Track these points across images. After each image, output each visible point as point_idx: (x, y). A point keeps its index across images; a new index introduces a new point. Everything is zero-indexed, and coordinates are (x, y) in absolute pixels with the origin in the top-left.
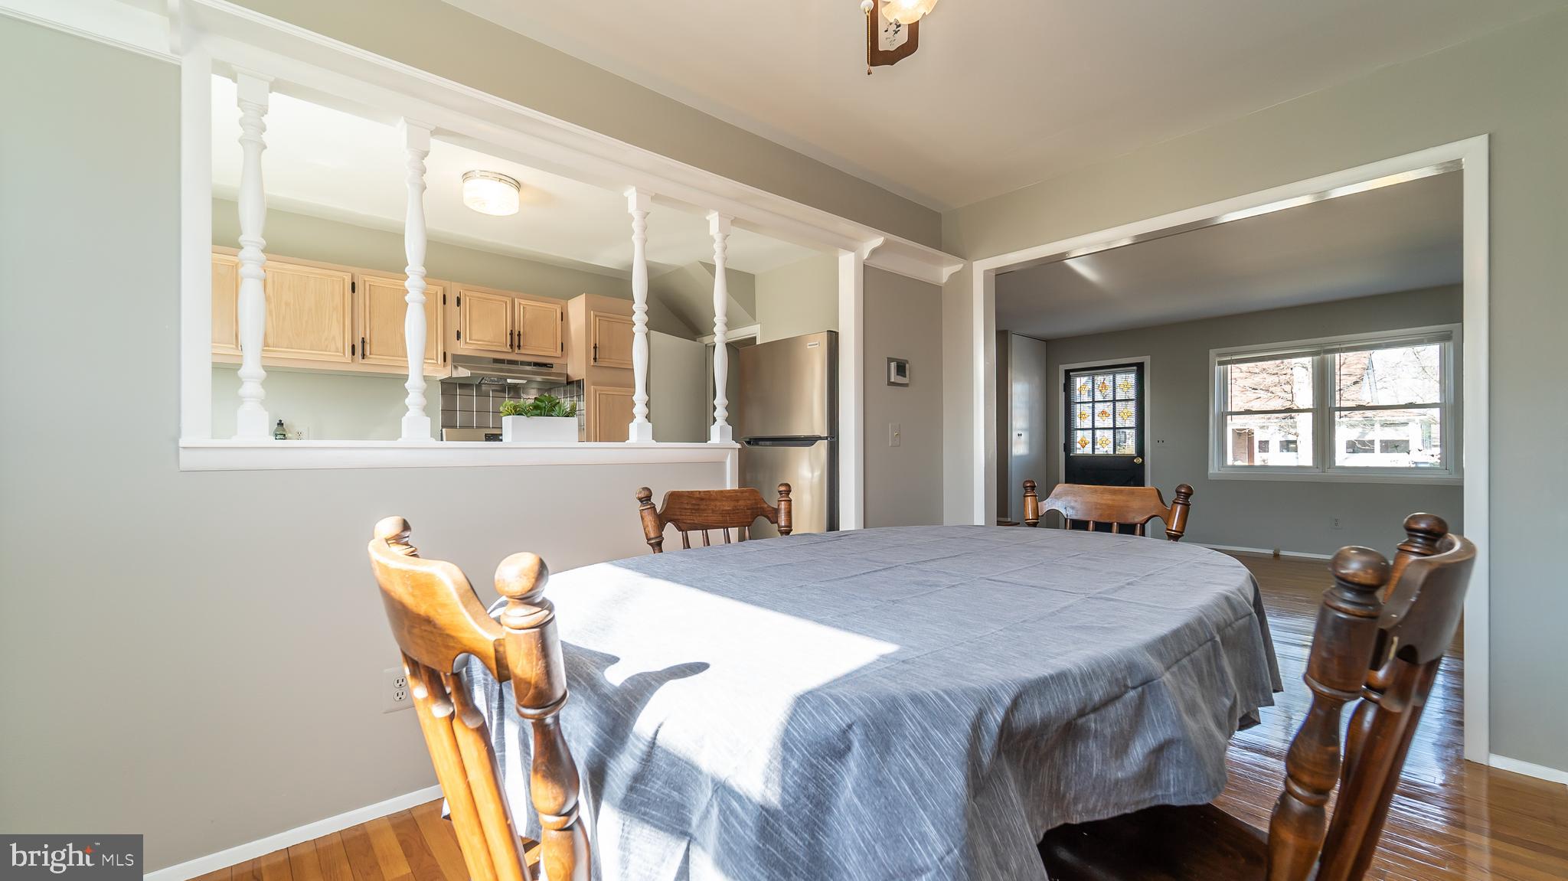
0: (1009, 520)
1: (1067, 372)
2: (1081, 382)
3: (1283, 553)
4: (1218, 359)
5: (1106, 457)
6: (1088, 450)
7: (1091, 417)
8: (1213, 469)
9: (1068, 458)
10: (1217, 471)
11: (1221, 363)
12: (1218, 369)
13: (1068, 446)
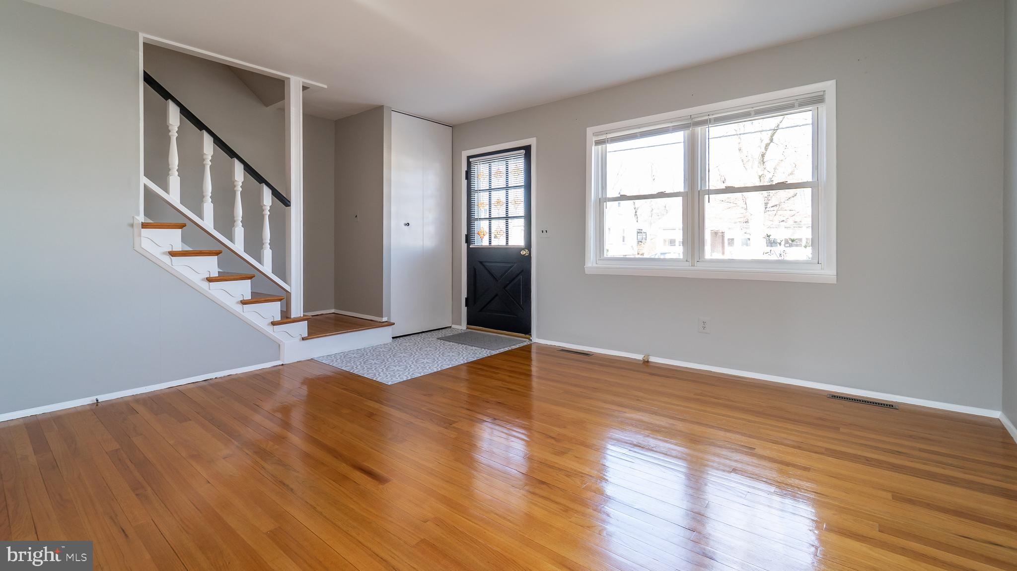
0: (385, 319)
1: (469, 158)
2: (481, 169)
3: (653, 359)
4: (595, 139)
5: (498, 249)
6: (485, 243)
7: (487, 207)
8: (591, 262)
9: (469, 250)
10: (595, 265)
11: (598, 143)
12: (594, 151)
13: (468, 239)
